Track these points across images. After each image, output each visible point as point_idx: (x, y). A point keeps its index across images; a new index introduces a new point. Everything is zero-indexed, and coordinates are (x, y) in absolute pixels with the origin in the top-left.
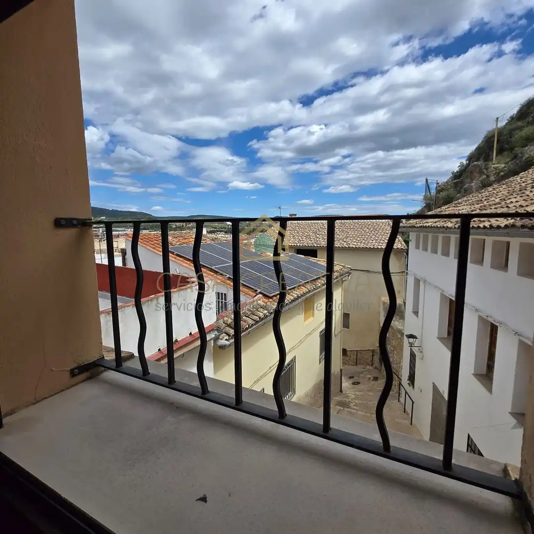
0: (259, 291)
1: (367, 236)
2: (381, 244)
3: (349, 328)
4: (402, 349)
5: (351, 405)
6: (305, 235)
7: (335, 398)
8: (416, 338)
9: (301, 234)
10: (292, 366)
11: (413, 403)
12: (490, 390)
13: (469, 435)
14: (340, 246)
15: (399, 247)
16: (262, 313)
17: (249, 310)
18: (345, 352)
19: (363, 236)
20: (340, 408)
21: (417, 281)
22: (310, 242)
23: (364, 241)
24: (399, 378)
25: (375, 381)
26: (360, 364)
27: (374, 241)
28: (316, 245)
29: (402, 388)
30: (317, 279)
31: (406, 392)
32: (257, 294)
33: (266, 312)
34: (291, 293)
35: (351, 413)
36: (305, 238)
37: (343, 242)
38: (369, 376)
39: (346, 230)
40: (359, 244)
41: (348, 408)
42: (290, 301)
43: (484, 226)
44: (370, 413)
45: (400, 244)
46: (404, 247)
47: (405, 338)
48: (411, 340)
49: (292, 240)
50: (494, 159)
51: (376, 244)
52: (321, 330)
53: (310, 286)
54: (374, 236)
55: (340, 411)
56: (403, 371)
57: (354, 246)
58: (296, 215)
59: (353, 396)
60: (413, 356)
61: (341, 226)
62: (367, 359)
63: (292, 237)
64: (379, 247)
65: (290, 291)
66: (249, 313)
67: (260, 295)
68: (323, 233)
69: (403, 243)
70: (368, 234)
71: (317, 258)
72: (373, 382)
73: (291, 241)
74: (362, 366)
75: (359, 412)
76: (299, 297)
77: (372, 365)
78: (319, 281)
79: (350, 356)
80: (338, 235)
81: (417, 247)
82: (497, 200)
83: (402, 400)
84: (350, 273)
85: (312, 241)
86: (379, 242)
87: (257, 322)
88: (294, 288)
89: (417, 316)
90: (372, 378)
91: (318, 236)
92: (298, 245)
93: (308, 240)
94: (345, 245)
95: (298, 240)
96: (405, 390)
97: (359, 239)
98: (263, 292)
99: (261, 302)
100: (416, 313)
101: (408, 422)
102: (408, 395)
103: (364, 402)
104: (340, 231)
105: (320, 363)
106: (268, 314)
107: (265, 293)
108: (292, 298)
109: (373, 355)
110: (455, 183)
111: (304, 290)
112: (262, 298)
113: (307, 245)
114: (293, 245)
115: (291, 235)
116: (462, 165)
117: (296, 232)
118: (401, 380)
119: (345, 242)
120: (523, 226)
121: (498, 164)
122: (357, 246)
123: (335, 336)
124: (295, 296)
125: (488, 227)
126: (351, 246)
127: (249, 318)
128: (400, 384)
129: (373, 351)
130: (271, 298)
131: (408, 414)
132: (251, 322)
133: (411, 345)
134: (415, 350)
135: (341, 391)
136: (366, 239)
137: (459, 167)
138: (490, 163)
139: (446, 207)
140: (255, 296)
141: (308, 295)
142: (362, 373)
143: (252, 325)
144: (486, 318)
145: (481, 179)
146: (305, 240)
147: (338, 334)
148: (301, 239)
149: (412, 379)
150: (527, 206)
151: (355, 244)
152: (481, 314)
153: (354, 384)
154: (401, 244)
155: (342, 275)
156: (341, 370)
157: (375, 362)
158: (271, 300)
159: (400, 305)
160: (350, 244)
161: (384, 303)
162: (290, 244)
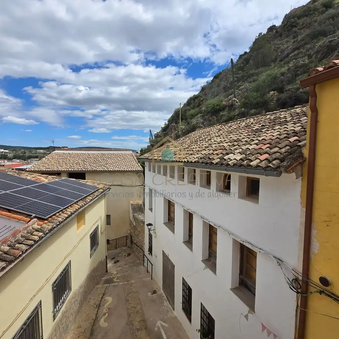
0: (34, 215)
1: (119, 163)
3: (110, 225)
4: (144, 232)
5: (115, 280)
6: (75, 162)
7: (103, 279)
8: (152, 225)
9: (72, 161)
10: (67, 269)
11: (152, 265)
12: (191, 250)
13: (183, 278)
14: (102, 170)
15: (139, 169)
16: (37, 236)
17: (22, 236)
18: (108, 241)
19: (117, 163)
20: (106, 285)
21: (151, 190)
22: (79, 167)
23: (118, 166)
24: (143, 250)
25: (129, 256)
26: (118, 248)
27: (124, 166)
28: (84, 170)
29: (145, 257)
30: (86, 196)
31: (148, 259)
32: (32, 219)
33: (41, 234)
34: (65, 212)
35: (114, 286)
36: (75, 164)
37: (104, 167)
38: (124, 254)
39: (106, 159)
40: (115, 168)
41: (112, 283)
42: (65, 218)
43: (185, 161)
44: (127, 281)
46: (142, 170)
47: (146, 226)
48: (149, 227)
49: (65, 166)
50: (180, 123)
51: (126, 168)
52: (91, 233)
53: (81, 203)
54: (124, 163)
55: (108, 287)
56: (145, 246)
58: (67, 147)
59: (115, 272)
60: (150, 236)
61: (102, 156)
62: (123, 243)
63: (64, 164)
64: (128, 170)
65: (64, 210)
66: (22, 239)
67: (36, 219)
68: (90, 161)
69: (141, 167)
70: (120, 161)
71: (85, 180)
72: (128, 257)
73: (63, 167)
74: (120, 249)
75: (120, 283)
76: (72, 214)
77: (126, 246)
78: (88, 197)
79: (112, 244)
80: (100, 162)
81: (150, 170)
82: (187, 146)
83: (146, 264)
84: (110, 189)
85: (81, 167)
86: (127, 167)
87: (31, 246)
88: (67, 207)
89: (152, 211)
90: (127, 255)
91: (86, 163)
92: (70, 170)
94: (106, 169)
95: (69, 166)
96: (147, 258)
97: (114, 165)
98: (37, 216)
99: (36, 226)
100: (151, 209)
101: (149, 278)
102: (149, 261)
103: (123, 274)
104: (101, 160)
105: (91, 257)
106: (43, 235)
107: (40, 216)
108: (66, 216)
109: (127, 239)
110: (164, 134)
111: (76, 207)
112: (37, 222)
113: (77, 170)
114: (65, 170)
115: (64, 163)
116: (165, 124)
117: (68, 160)
118: (144, 252)
119: (105, 167)
120: (202, 163)
121: (182, 126)
122: (113, 170)
123: (101, 234)
124: (69, 213)
125: (187, 161)
126: (110, 169)
127: (23, 244)
128: (144, 255)
129: (126, 237)
130: (46, 220)
131: (149, 273)
132: (24, 247)
133: (149, 230)
134: (152, 232)
135: (107, 271)
136: (119, 165)
137: (164, 124)
138: (179, 125)
139: (163, 147)
140: (30, 221)
141: (80, 210)
142: (120, 253)
143: (27, 250)
144: (187, 210)
145: (175, 133)
146: (76, 166)
147: (104, 232)
148: (72, 166)
149: (150, 250)
150: (201, 151)
151: (112, 168)
152: (185, 208)
153: (115, 263)
154: (140, 168)
155: (105, 191)
156: (106, 257)
157: (128, 244)
158: (46, 222)
159: (141, 205)
160: (109, 168)
161: (132, 205)
162: (63, 170)
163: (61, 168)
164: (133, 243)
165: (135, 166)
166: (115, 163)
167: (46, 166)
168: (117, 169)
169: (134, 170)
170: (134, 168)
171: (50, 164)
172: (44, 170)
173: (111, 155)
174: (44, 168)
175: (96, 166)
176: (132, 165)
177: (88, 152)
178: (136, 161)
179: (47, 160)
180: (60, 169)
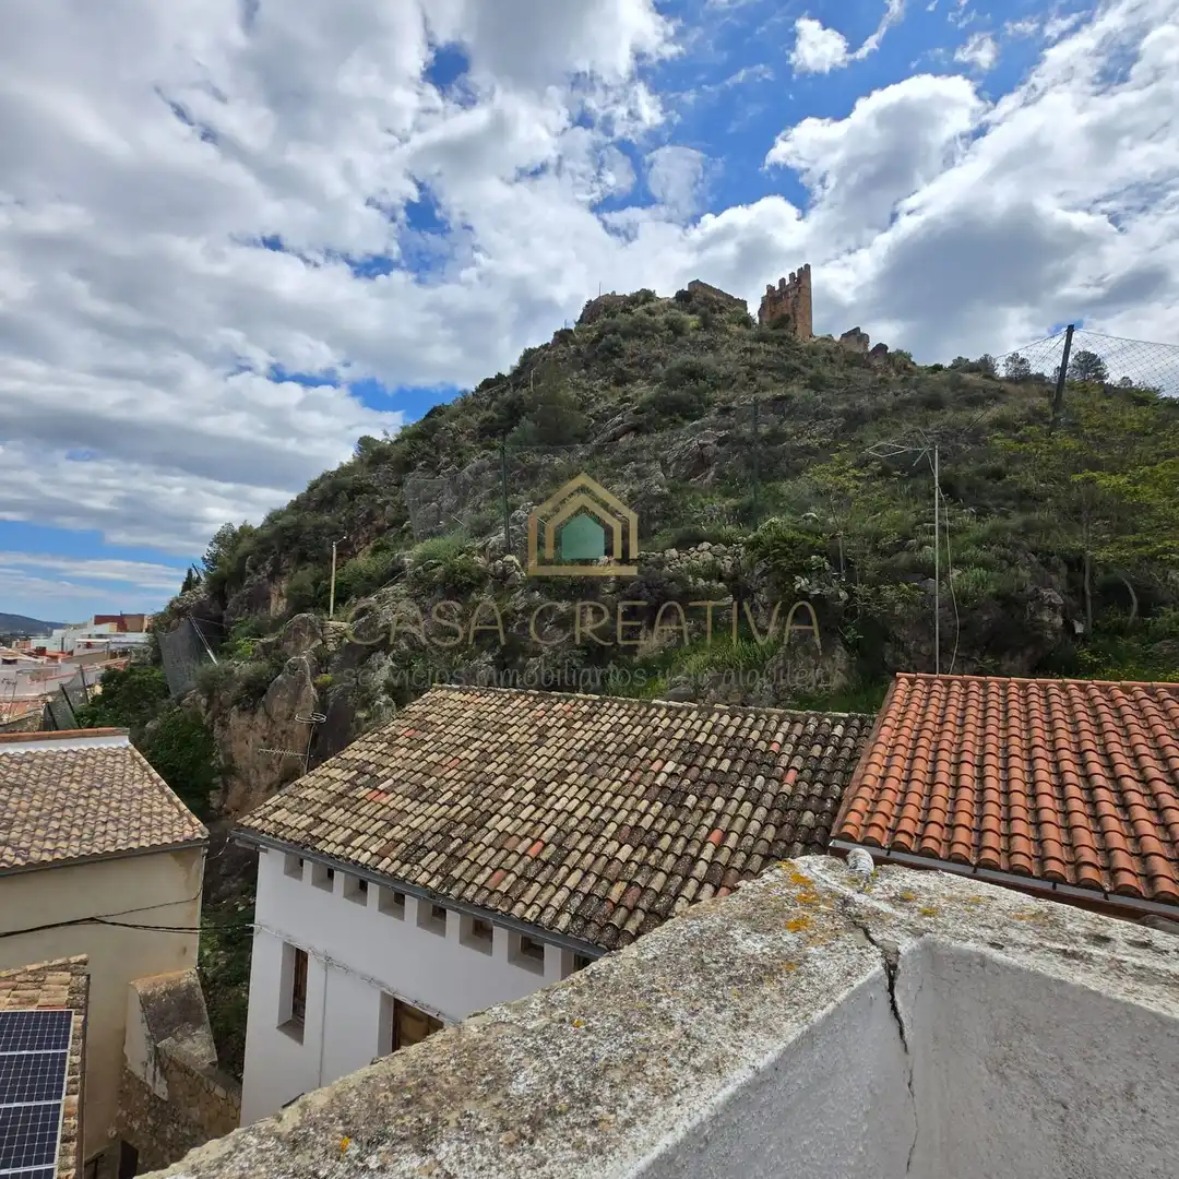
1: (80, 811)
2: (135, 834)
15: (187, 834)
19: (67, 812)
23: (75, 831)
27: (111, 826)
40: (63, 844)
45: (188, 826)
46: (202, 833)
51: (121, 835)
54: (103, 808)
57: (46, 857)
64: (134, 845)
69: (195, 820)
70: (82, 801)
86: (129, 829)
89: (300, 1040)
97: (55, 825)
122: (58, 856)
126: (35, 855)
136: (80, 822)
145: (314, 645)
151: (48, 845)
154: (192, 825)
159: (190, 989)
160: (27, 850)
161: (145, 1000)
165: (167, 819)
166: (58, 815)
168: (74, 849)
169: (166, 839)
170: (165, 830)
173: (14, 766)
176: (150, 815)
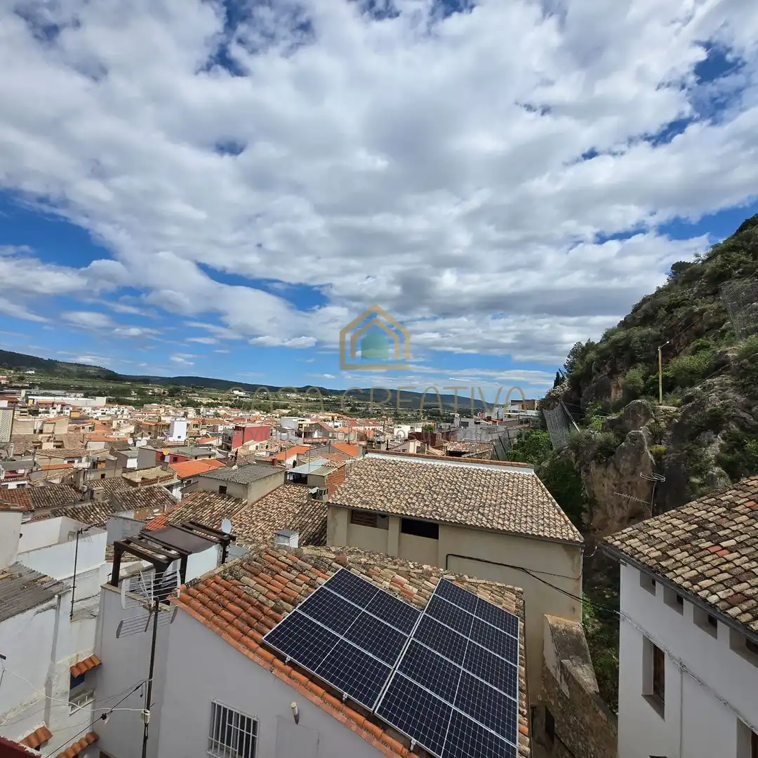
1: (513, 507)
2: (541, 528)
6: (414, 492)
9: (407, 488)
14: (478, 524)
15: (571, 537)
19: (508, 506)
23: (512, 517)
27: (529, 519)
28: (437, 517)
36: (415, 498)
37: (480, 516)
39: (477, 488)
40: (506, 522)
45: (571, 532)
46: (580, 539)
49: (395, 500)
51: (534, 526)
54: (524, 508)
57: (500, 527)
61: (466, 479)
63: (393, 494)
64: (541, 533)
68: (442, 491)
69: (574, 528)
70: (513, 501)
73: (394, 504)
80: (467, 497)
85: (428, 506)
86: (538, 523)
91: (435, 496)
92: (408, 513)
93: (422, 504)
94: (486, 523)
95: (405, 502)
97: (503, 511)
100: (649, 699)
104: (468, 490)
113: (422, 515)
114: (398, 512)
115: (392, 490)
117: (396, 482)
119: (483, 514)
122: (505, 528)
126: (495, 525)
136: (514, 513)
146: (417, 503)
148: (410, 501)
151: (501, 521)
154: (574, 531)
157: (538, 731)
159: (579, 636)
160: (492, 521)
161: (554, 630)
162: (395, 511)
163: (388, 505)
164: (556, 740)
165: (558, 523)
166: (504, 506)
167: (362, 495)
168: (512, 528)
169: (558, 536)
170: (557, 529)
171: (366, 489)
172: (359, 506)
174: (358, 500)
175: (460, 510)
176: (549, 518)
177: (433, 463)
178: (554, 506)
179: (358, 477)
180: (389, 508)
